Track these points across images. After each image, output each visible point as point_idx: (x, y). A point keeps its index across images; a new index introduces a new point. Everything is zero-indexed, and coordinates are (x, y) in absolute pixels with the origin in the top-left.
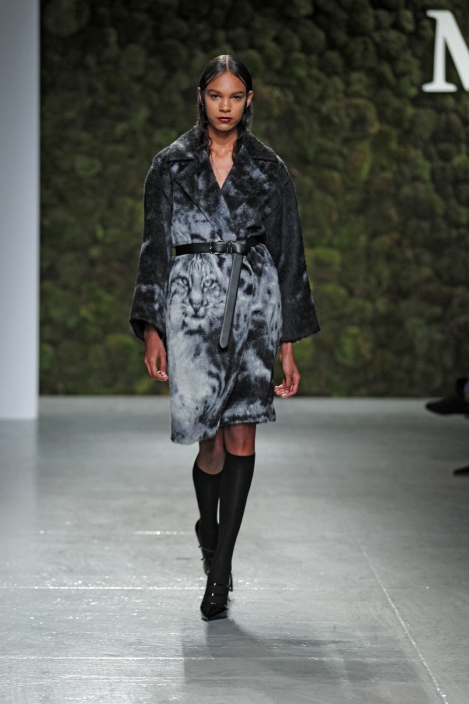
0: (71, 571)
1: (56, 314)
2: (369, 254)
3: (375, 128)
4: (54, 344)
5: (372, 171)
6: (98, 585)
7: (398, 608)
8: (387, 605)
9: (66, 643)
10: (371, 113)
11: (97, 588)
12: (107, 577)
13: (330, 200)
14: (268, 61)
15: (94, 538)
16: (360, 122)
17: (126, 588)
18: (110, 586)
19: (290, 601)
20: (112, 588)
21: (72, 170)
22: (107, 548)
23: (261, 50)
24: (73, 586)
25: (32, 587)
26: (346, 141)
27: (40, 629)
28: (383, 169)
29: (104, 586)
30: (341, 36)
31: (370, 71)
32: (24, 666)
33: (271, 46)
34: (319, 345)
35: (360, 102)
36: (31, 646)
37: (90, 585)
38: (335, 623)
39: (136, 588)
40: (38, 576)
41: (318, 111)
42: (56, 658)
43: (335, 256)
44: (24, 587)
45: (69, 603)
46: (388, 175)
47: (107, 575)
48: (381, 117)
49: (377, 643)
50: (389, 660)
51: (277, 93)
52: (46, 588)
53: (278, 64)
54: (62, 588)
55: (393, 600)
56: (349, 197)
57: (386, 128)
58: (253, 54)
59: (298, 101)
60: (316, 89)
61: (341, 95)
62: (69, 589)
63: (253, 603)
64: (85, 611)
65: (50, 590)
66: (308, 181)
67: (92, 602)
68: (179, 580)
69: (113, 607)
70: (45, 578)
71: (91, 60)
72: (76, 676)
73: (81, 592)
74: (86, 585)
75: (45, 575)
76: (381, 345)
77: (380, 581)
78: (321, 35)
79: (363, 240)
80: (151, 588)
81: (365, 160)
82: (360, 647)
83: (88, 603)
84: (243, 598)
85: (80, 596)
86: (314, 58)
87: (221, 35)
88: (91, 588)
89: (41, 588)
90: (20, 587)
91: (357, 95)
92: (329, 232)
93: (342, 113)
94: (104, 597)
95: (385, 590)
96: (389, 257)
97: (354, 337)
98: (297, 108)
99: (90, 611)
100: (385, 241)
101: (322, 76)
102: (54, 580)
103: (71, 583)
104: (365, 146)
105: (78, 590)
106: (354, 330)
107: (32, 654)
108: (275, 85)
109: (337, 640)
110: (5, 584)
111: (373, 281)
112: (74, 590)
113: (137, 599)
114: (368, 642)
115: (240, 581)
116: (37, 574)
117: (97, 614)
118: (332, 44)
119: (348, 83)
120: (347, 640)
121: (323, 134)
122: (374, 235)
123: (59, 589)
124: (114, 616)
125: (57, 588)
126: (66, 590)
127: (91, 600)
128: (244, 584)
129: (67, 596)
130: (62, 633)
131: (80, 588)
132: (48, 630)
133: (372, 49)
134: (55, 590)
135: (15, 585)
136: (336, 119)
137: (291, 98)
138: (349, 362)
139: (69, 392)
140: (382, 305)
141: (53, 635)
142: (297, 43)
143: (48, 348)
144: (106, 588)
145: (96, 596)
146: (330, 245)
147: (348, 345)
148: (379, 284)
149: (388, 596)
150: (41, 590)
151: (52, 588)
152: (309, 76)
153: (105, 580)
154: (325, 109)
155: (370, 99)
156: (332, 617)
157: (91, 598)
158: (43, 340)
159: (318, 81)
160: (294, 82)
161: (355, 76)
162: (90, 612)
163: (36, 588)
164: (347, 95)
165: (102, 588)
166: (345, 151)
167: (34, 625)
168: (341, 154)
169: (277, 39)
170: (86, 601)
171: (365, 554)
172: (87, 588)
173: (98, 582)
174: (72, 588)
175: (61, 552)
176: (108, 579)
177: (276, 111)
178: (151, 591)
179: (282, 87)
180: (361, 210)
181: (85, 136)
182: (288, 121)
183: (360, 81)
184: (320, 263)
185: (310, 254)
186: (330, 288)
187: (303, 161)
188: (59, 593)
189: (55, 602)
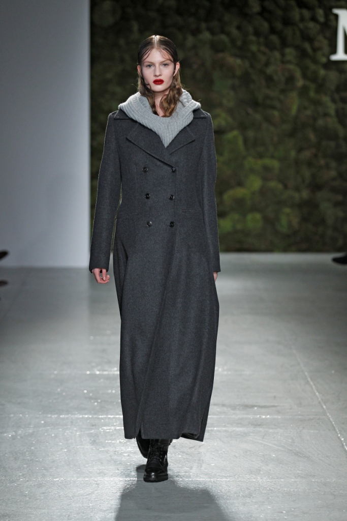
2: (297, 162)
3: (300, 83)
5: (299, 110)
7: (315, 385)
8: (308, 383)
9: (107, 407)
10: (298, 74)
13: (272, 128)
14: (233, 41)
16: (291, 79)
19: (247, 380)
23: (228, 34)
24: (111, 371)
25: (85, 372)
26: (283, 91)
27: (90, 398)
28: (305, 108)
30: (279, 26)
31: (297, 47)
32: (80, 421)
33: (235, 32)
34: (266, 219)
36: (85, 409)
38: (275, 394)
40: (89, 365)
41: (264, 72)
42: (100, 416)
43: (276, 164)
44: (80, 372)
45: (108, 382)
46: (309, 112)
48: (304, 76)
49: (301, 407)
50: (308, 417)
51: (239, 61)
52: (94, 373)
53: (239, 43)
54: (104, 373)
55: (312, 380)
56: (284, 127)
57: (307, 83)
58: (223, 37)
59: (252, 66)
61: (279, 63)
62: (109, 374)
66: (258, 117)
70: (93, 367)
71: (122, 42)
75: (94, 364)
76: (304, 220)
77: (303, 368)
78: (266, 25)
79: (293, 153)
81: (294, 103)
82: (291, 409)
85: (115, 378)
86: (262, 40)
87: (203, 25)
89: (91, 373)
90: (78, 372)
91: (289, 62)
92: (271, 149)
93: (280, 73)
95: (306, 373)
96: (310, 164)
97: (288, 215)
98: (251, 71)
100: (307, 154)
101: (267, 51)
102: (99, 367)
104: (294, 95)
106: (287, 210)
107: (86, 414)
108: (236, 56)
109: (276, 405)
110: (69, 370)
111: (299, 179)
114: (295, 406)
118: (273, 31)
119: (283, 55)
120: (282, 405)
121: (268, 87)
122: (300, 150)
123: (102, 373)
126: (106, 374)
129: (107, 378)
130: (104, 401)
131: (115, 372)
132: (95, 399)
133: (298, 33)
134: (100, 374)
135: (75, 371)
136: (275, 78)
137: (247, 64)
138: (285, 230)
140: (305, 194)
141: (98, 402)
142: (251, 29)
146: (273, 157)
147: (284, 221)
148: (303, 181)
149: (308, 377)
151: (98, 373)
152: (259, 51)
154: (268, 71)
155: (297, 65)
156: (273, 390)
159: (264, 54)
160: (249, 55)
161: (288, 50)
163: (88, 373)
164: (283, 62)
166: (282, 97)
167: (87, 396)
168: (279, 100)
169: (238, 28)
171: (294, 351)
175: (104, 351)
177: (238, 73)
179: (242, 57)
182: (246, 79)
183: (290, 53)
184: (266, 168)
185: (260, 162)
186: (273, 184)
187: (255, 104)
188: (102, 376)
189: (100, 382)
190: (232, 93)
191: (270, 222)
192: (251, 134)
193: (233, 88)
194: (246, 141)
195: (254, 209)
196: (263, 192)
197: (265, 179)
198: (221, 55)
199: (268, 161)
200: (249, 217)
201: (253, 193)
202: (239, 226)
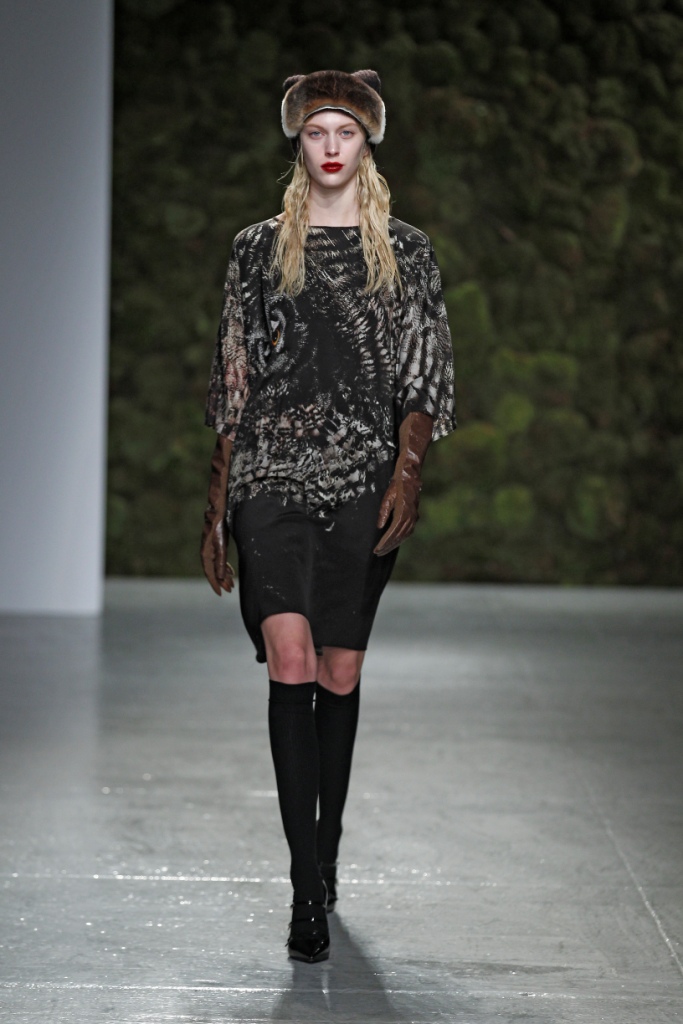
0: (149, 851)
1: (133, 450)
2: (623, 363)
3: (634, 165)
4: (128, 496)
5: (629, 235)
6: (193, 874)
7: (661, 918)
8: (644, 912)
9: (141, 963)
10: (629, 143)
11: (191, 879)
12: (207, 862)
13: (562, 278)
14: (469, 59)
15: (187, 800)
16: (610, 156)
17: (236, 880)
18: (212, 876)
19: (493, 903)
20: (214, 879)
21: (161, 226)
22: (207, 816)
23: (457, 41)
24: (154, 874)
25: (88, 876)
26: (590, 186)
27: (102, 941)
28: (646, 230)
29: (201, 876)
30: (584, 22)
31: (628, 78)
32: (75, 999)
33: (473, 35)
34: (543, 505)
35: (612, 125)
36: (87, 968)
37: (180, 873)
38: (562, 939)
39: (252, 880)
40: (99, 859)
41: (545, 138)
42: (126, 987)
43: (570, 366)
44: (77, 876)
45: (146, 901)
46: (654, 240)
47: (206, 859)
48: (645, 148)
49: (627, 972)
50: (645, 998)
51: (482, 109)
52: (111, 877)
53: (484, 64)
54: (137, 878)
55: (653, 905)
56: (592, 274)
57: (652, 166)
58: (446, 49)
59: (515, 123)
60: (543, 104)
61: (582, 114)
62: (148, 881)
63: (434, 906)
64: (172, 914)
65: (118, 880)
66: (528, 249)
67: (183, 900)
69: (216, 909)
70: (109, 863)
71: (192, 55)
72: (156, 1015)
73: (166, 885)
74: (174, 874)
75: (110, 857)
76: (638, 505)
77: (632, 875)
78: (552, 20)
79: (613, 341)
80: (274, 880)
81: (618, 215)
82: (601, 977)
83: (177, 902)
84: (419, 897)
85: (164, 891)
86: (541, 56)
87: (396, 18)
88: (182, 878)
89: (104, 877)
90: (71, 876)
91: (608, 114)
92: (559, 329)
93: (584, 142)
95: (640, 889)
96: (654, 369)
97: (597, 493)
98: (512, 134)
99: (179, 914)
100: (647, 344)
101: (552, 83)
102: (124, 865)
103: (150, 870)
104: (618, 195)
105: (160, 882)
106: (596, 482)
107: (90, 981)
108: (477, 96)
109: (565, 965)
110: (48, 870)
111: (628, 406)
112: (154, 881)
113: (253, 897)
114: (613, 969)
115: (414, 871)
116: (98, 856)
117: (191, 919)
118: (568, 34)
119: (593, 96)
120: (579, 966)
121: (553, 175)
122: (630, 333)
123: (132, 880)
124: (217, 922)
125: (128, 877)
126: (142, 881)
127: (181, 897)
128: (419, 876)
129: (144, 891)
130: (136, 948)
131: (164, 878)
132: (114, 943)
133: (631, 41)
134: (124, 881)
135: (64, 872)
136: (573, 152)
137: (503, 117)
138: (589, 531)
139: (153, 573)
140: (641, 443)
141: (121, 951)
142: (514, 30)
143: (120, 505)
144: (205, 879)
145: (190, 891)
146: (562, 349)
147: (587, 507)
148: (638, 409)
149: (644, 898)
150: (103, 881)
151: (120, 877)
152: (533, 83)
153: (203, 868)
154: (557, 134)
155: (627, 121)
156: (558, 929)
157: (182, 894)
158: (112, 491)
159: (546, 91)
160: (508, 93)
161: (604, 84)
162: (180, 916)
163: (96, 877)
164: (591, 113)
165: (198, 879)
166: (588, 201)
167: (93, 935)
168: (581, 207)
169: (483, 26)
170: (174, 899)
171: (610, 832)
172: (174, 878)
173: (193, 869)
174: (151, 878)
175: (136, 822)
176: (209, 864)
177: (480, 138)
178: (275, 885)
179: (491, 100)
180: (610, 294)
181: (181, 174)
182: (499, 154)
183: (612, 92)
184: (546, 377)
185: (530, 361)
186: (561, 416)
187: (521, 217)
188: (132, 885)
189: (125, 900)
190: (463, 188)
191: (553, 510)
192: (509, 290)
193: (467, 175)
194: (496, 308)
195: (513, 477)
196: (536, 435)
197: (542, 403)
198: (437, 93)
199: (549, 359)
200: (501, 496)
201: (512, 438)
202: (475, 520)
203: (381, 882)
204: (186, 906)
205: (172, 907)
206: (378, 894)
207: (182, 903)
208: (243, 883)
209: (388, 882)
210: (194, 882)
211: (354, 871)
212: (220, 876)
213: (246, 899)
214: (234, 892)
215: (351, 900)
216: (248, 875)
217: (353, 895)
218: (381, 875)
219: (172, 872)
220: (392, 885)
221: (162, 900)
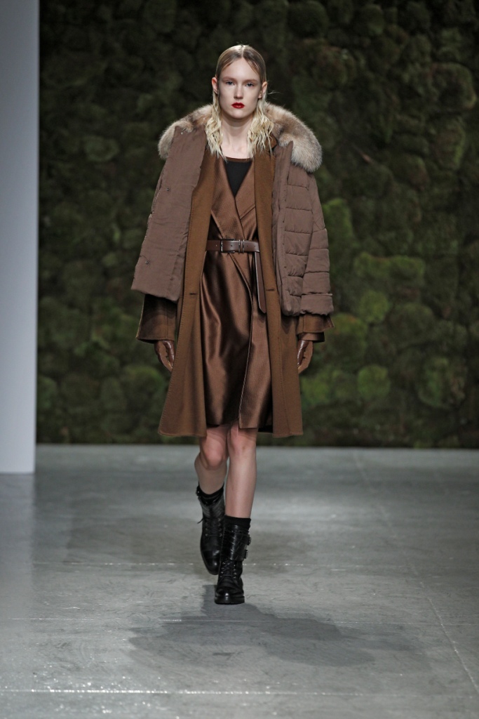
0: (77, 669)
1: (59, 338)
2: (463, 262)
3: (471, 101)
4: (56, 377)
5: (466, 157)
6: (113, 687)
10: (467, 83)
11: (111, 692)
12: (124, 677)
13: (412, 193)
14: (334, 14)
16: (451, 93)
17: (148, 692)
18: (128, 689)
20: (131, 691)
21: (82, 154)
24: (80, 688)
25: (28, 691)
26: (434, 118)
29: (120, 689)
31: (466, 28)
34: (397, 380)
35: (453, 67)
37: (102, 687)
39: (162, 692)
40: (35, 676)
41: (398, 79)
43: (419, 266)
44: (17, 691)
45: (75, 710)
47: (123, 675)
51: (345, 55)
52: (45, 691)
53: (347, 19)
54: (67, 691)
56: (436, 190)
59: (372, 67)
61: (428, 59)
62: (76, 693)
63: (312, 712)
65: (50, 693)
66: (384, 169)
67: (105, 709)
68: (217, 682)
70: (43, 679)
71: (106, 12)
73: (90, 697)
74: (98, 688)
75: (44, 674)
77: (476, 686)
79: (455, 244)
80: (181, 692)
81: (458, 143)
83: (100, 711)
85: (89, 702)
86: (394, 10)
88: (104, 691)
89: (39, 691)
90: (12, 690)
91: (449, 58)
92: (411, 236)
93: (430, 81)
94: (121, 703)
97: (443, 370)
98: (371, 75)
101: (403, 34)
102: (56, 680)
103: (77, 685)
104: (458, 125)
105: (86, 694)
106: (441, 361)
108: (344, 46)
111: (468, 299)
112: (81, 693)
113: (162, 706)
116: (35, 673)
119: (437, 44)
121: (404, 109)
122: (468, 240)
123: (62, 693)
125: (60, 691)
126: (71, 693)
127: (103, 707)
128: (299, 688)
129: (73, 702)
131: (89, 691)
134: (57, 694)
135: (6, 687)
136: (421, 90)
137: (363, 62)
138: (436, 403)
139: (76, 440)
143: (48, 381)
144: (123, 692)
145: (111, 702)
146: (413, 253)
147: (434, 383)
150: (37, 694)
151: (52, 691)
152: (387, 33)
153: (121, 683)
154: (407, 76)
155: (464, 64)
157: (104, 704)
158: (42, 372)
159: (399, 41)
160: (367, 41)
161: (446, 34)
163: (33, 691)
164: (434, 58)
165: (118, 692)
166: (433, 131)
168: (427, 135)
170: (97, 708)
171: (457, 651)
172: (98, 691)
173: (113, 684)
174: (79, 691)
175: (65, 645)
176: (125, 679)
177: (344, 79)
178: (181, 696)
179: (351, 48)
181: (97, 110)
182: (360, 92)
183: (452, 39)
184: (399, 276)
185: (387, 262)
186: (411, 307)
187: (378, 144)
188: (62, 697)
189: (57, 710)
190: (330, 120)
191: (405, 385)
192: (368, 205)
193: (333, 110)
194: (357, 220)
195: (373, 358)
196: (391, 323)
197: (396, 298)
198: (308, 42)
199: (401, 261)
200: (363, 373)
201: (372, 325)
202: (341, 394)
203: (268, 693)
204: (108, 714)
205: (96, 715)
206: (265, 703)
207: (104, 712)
208: (155, 694)
209: (274, 693)
210: (113, 694)
211: (245, 684)
212: (135, 690)
213: (157, 708)
214: (147, 702)
215: (243, 708)
216: (158, 688)
217: (245, 705)
218: (268, 687)
219: (96, 686)
220: (277, 695)
221: (88, 709)
